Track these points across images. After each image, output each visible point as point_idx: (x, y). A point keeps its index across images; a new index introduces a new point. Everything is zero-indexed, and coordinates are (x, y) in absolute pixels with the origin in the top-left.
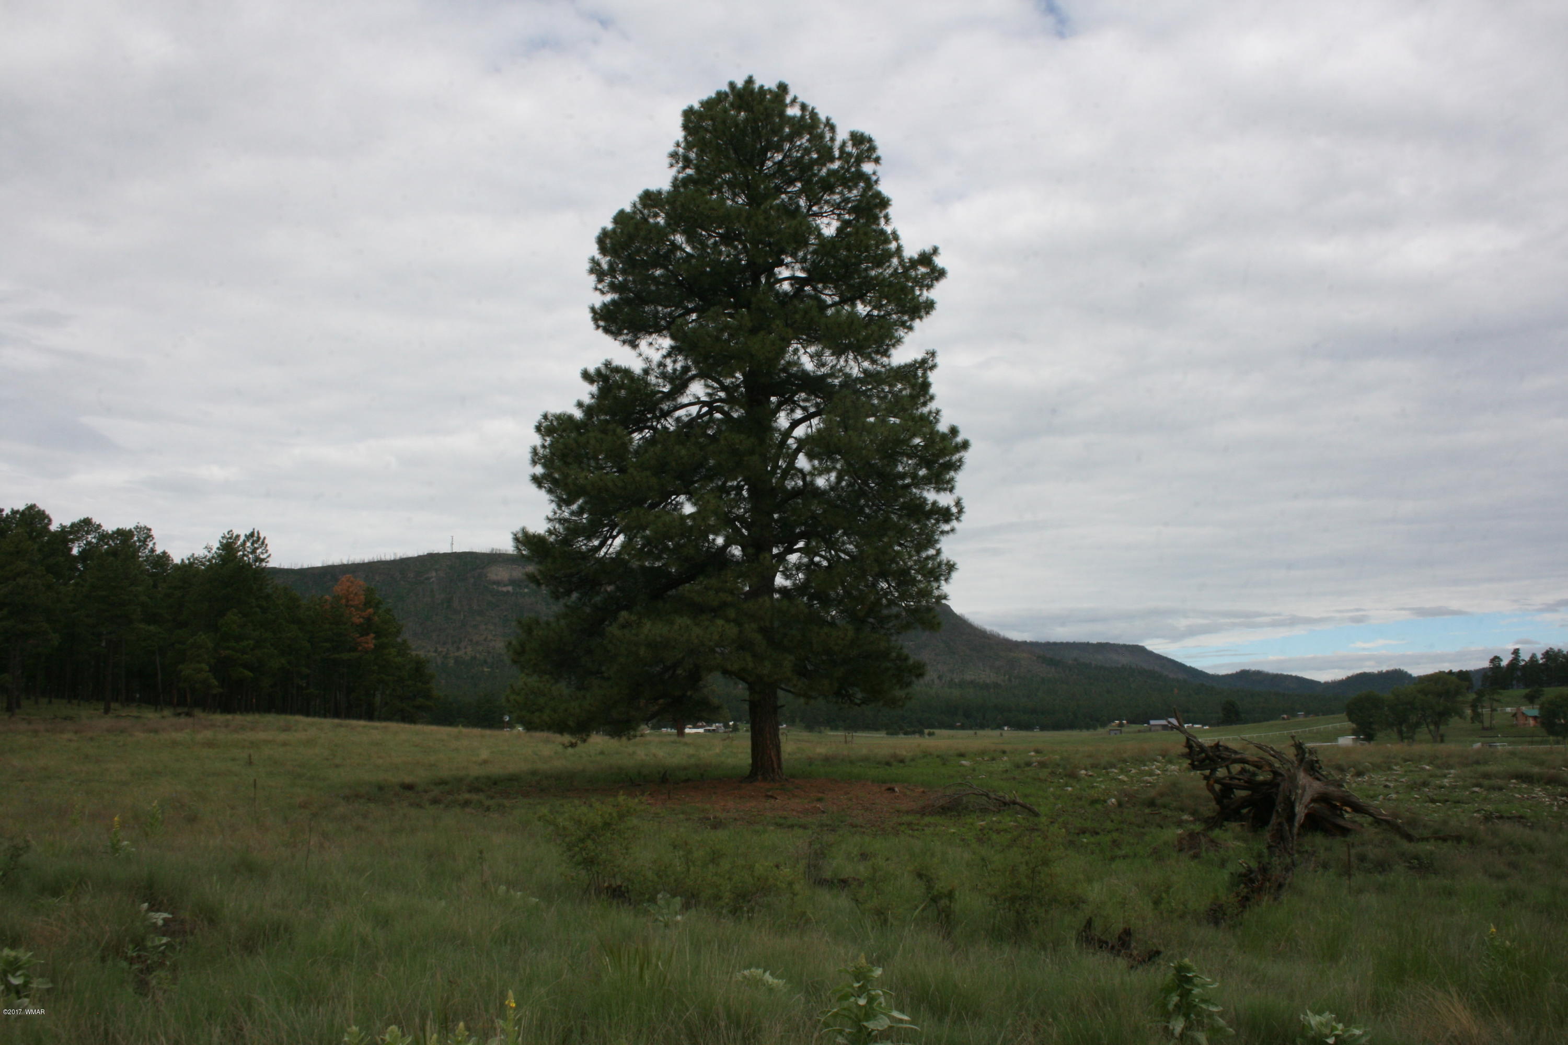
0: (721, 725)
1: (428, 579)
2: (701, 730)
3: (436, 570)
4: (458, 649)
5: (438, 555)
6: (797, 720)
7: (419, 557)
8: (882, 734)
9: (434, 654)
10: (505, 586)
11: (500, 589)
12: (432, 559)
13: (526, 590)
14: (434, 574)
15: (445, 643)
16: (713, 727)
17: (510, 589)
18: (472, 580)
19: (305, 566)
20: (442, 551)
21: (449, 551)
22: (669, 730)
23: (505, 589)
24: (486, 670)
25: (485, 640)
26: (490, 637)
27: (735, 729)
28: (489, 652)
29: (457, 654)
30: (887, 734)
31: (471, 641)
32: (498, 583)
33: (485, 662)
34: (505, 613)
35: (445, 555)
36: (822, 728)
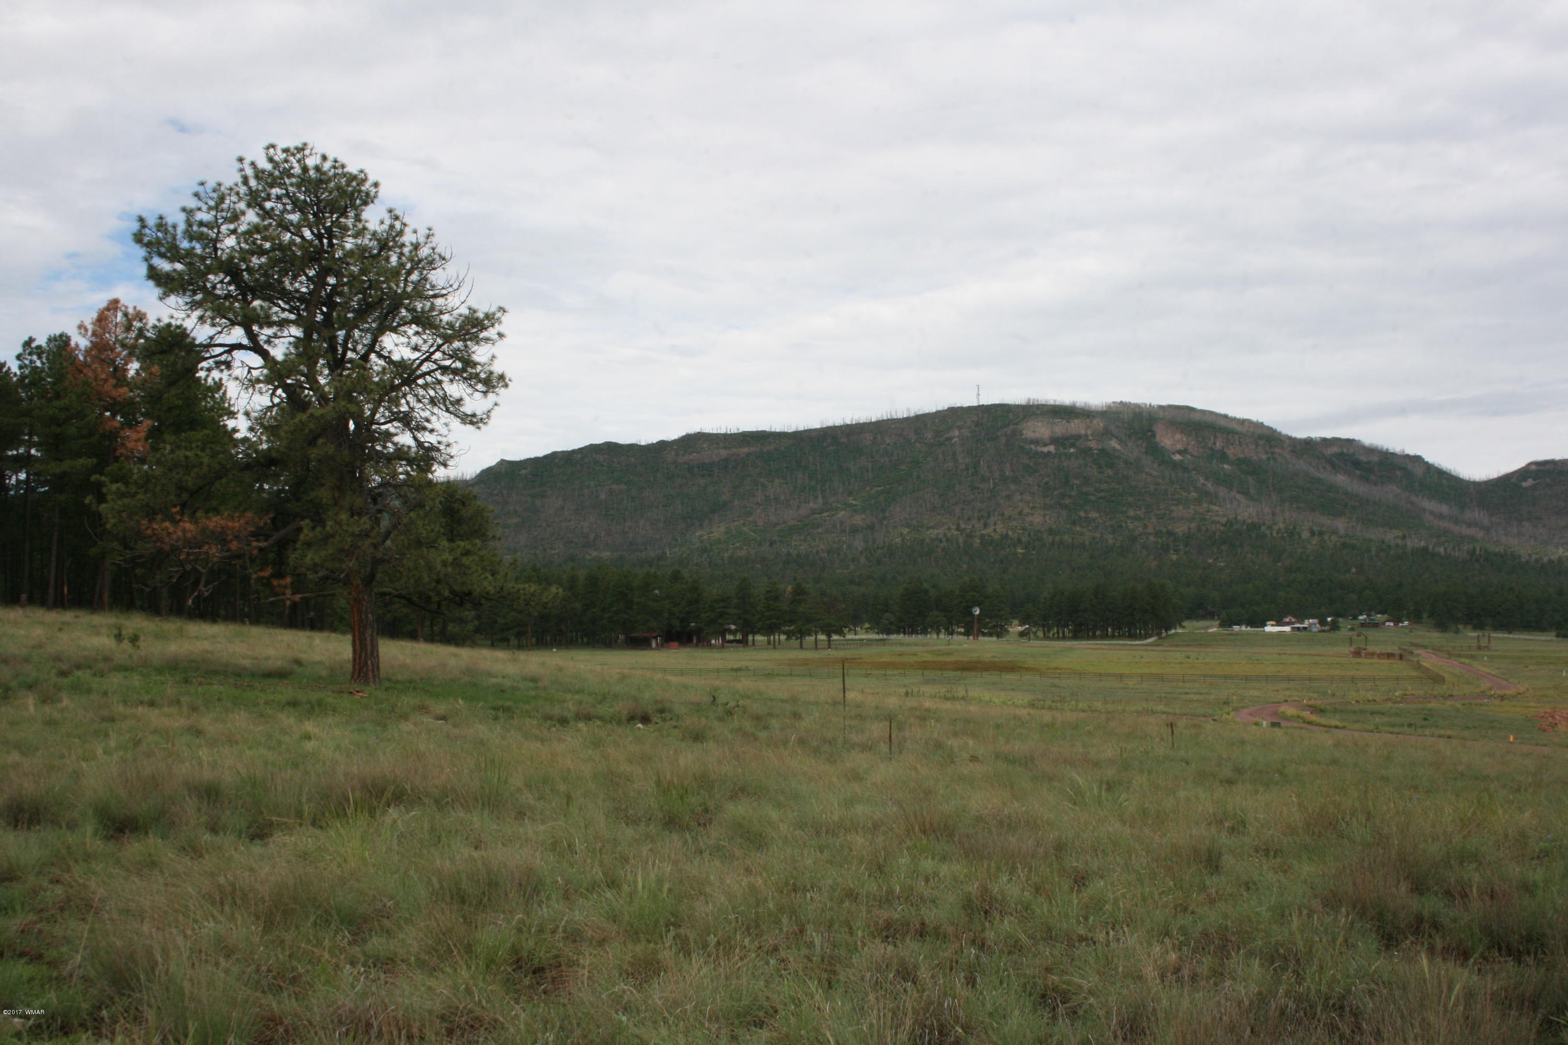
0: (1316, 621)
1: (950, 439)
2: (1287, 629)
3: (959, 428)
4: (986, 525)
5: (961, 409)
6: (1425, 616)
7: (938, 412)
8: (1550, 636)
9: (955, 533)
10: (1045, 445)
11: (1039, 449)
12: (954, 415)
13: (1072, 450)
14: (957, 433)
15: (969, 519)
16: (1306, 624)
17: (1052, 448)
18: (1004, 440)
19: (801, 428)
20: (966, 405)
21: (975, 404)
22: (1243, 628)
23: (1045, 450)
24: (1020, 551)
25: (1020, 513)
26: (1026, 510)
27: (1335, 627)
28: (1024, 529)
29: (984, 532)
30: (1557, 636)
31: (1003, 515)
32: (1036, 442)
33: (1020, 541)
34: (1046, 480)
35: (970, 409)
36: (1461, 627)
